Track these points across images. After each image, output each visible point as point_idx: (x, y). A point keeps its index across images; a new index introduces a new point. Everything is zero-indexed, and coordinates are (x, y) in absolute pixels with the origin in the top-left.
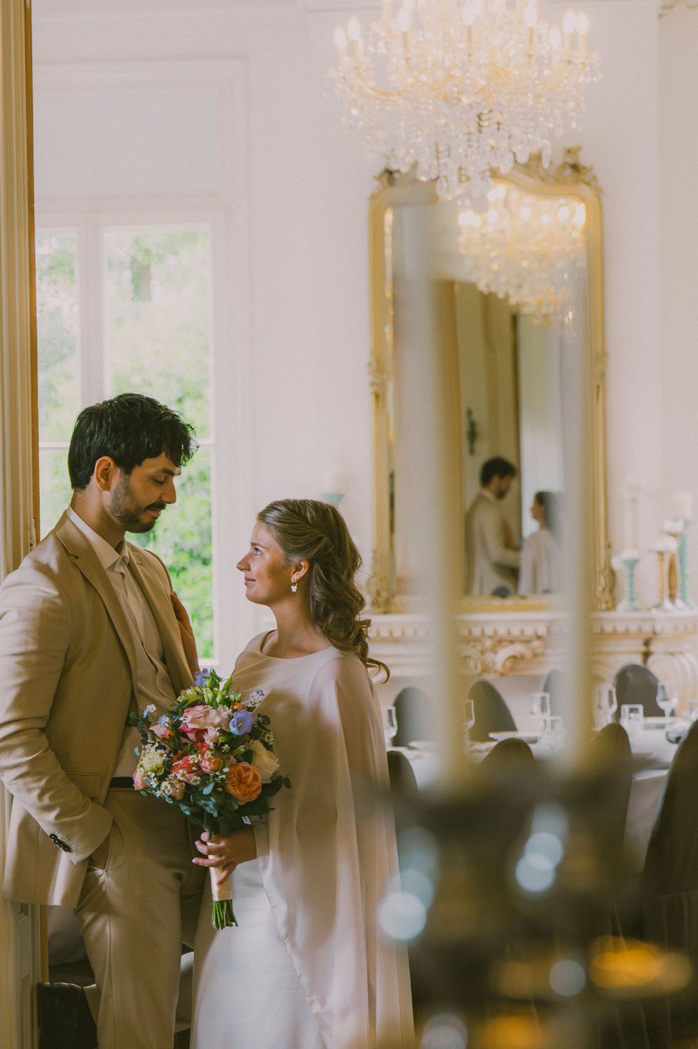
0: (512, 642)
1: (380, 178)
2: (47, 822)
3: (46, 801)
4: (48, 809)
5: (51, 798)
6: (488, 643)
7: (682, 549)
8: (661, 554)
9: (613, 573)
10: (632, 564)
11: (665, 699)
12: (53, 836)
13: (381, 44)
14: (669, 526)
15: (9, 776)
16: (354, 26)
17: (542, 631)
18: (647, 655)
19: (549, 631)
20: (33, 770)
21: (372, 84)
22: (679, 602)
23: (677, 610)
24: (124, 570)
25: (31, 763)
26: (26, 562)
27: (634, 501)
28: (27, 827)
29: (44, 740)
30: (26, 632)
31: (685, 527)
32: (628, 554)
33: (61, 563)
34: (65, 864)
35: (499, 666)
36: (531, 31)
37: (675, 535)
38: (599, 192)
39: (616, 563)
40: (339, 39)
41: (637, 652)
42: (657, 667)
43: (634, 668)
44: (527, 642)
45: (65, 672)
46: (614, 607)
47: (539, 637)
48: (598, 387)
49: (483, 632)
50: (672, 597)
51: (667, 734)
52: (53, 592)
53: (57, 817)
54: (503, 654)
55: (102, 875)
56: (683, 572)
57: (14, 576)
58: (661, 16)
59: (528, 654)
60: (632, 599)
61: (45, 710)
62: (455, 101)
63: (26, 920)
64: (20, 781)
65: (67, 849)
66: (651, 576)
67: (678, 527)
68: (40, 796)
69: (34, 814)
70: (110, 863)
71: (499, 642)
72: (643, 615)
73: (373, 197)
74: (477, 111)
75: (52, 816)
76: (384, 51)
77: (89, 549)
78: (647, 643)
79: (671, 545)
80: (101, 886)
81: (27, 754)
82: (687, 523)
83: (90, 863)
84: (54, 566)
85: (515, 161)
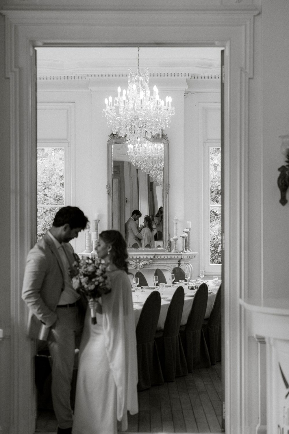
0: (144, 260)
1: (110, 136)
2: (39, 317)
3: (40, 311)
4: (40, 313)
5: (41, 311)
6: (138, 261)
7: (189, 236)
8: (183, 237)
9: (170, 242)
10: (176, 240)
11: (187, 277)
12: (41, 321)
13: (117, 103)
14: (185, 230)
15: (29, 305)
16: (111, 98)
17: (152, 257)
18: (179, 264)
19: (154, 257)
20: (36, 303)
21: (115, 114)
22: (188, 251)
23: (188, 252)
24: (62, 249)
25: (36, 301)
26: (36, 246)
27: (176, 223)
28: (33, 318)
29: (39, 295)
30: (36, 266)
31: (189, 231)
32: (175, 237)
33: (46, 246)
34: (44, 328)
35: (140, 267)
36: (158, 101)
37: (186, 232)
38: (168, 142)
39: (172, 240)
40: (106, 101)
41: (177, 263)
42: (182, 267)
43: (177, 268)
44: (148, 260)
45: (46, 276)
46: (171, 251)
47: (151, 259)
48: (167, 193)
49: (136, 257)
50: (186, 249)
51: (189, 287)
52: (43, 255)
53: (43, 316)
54: (142, 263)
55: (54, 331)
56: (189, 242)
57: (32, 250)
58: (184, 95)
59: (148, 263)
60: (176, 249)
61: (40, 287)
62: (137, 119)
63: (33, 342)
64: (33, 306)
65: (45, 324)
66: (180, 243)
67: (188, 230)
68: (38, 310)
69: (36, 314)
70: (56, 328)
71: (141, 260)
72: (179, 253)
73: (108, 141)
74: (142, 122)
75: (41, 315)
76: (118, 105)
77: (53, 243)
78: (179, 261)
79: (186, 235)
80: (53, 334)
81: (35, 299)
82: (190, 229)
83: (51, 328)
84: (44, 247)
85: (152, 135)
